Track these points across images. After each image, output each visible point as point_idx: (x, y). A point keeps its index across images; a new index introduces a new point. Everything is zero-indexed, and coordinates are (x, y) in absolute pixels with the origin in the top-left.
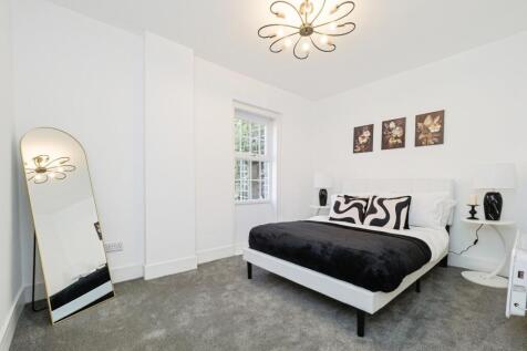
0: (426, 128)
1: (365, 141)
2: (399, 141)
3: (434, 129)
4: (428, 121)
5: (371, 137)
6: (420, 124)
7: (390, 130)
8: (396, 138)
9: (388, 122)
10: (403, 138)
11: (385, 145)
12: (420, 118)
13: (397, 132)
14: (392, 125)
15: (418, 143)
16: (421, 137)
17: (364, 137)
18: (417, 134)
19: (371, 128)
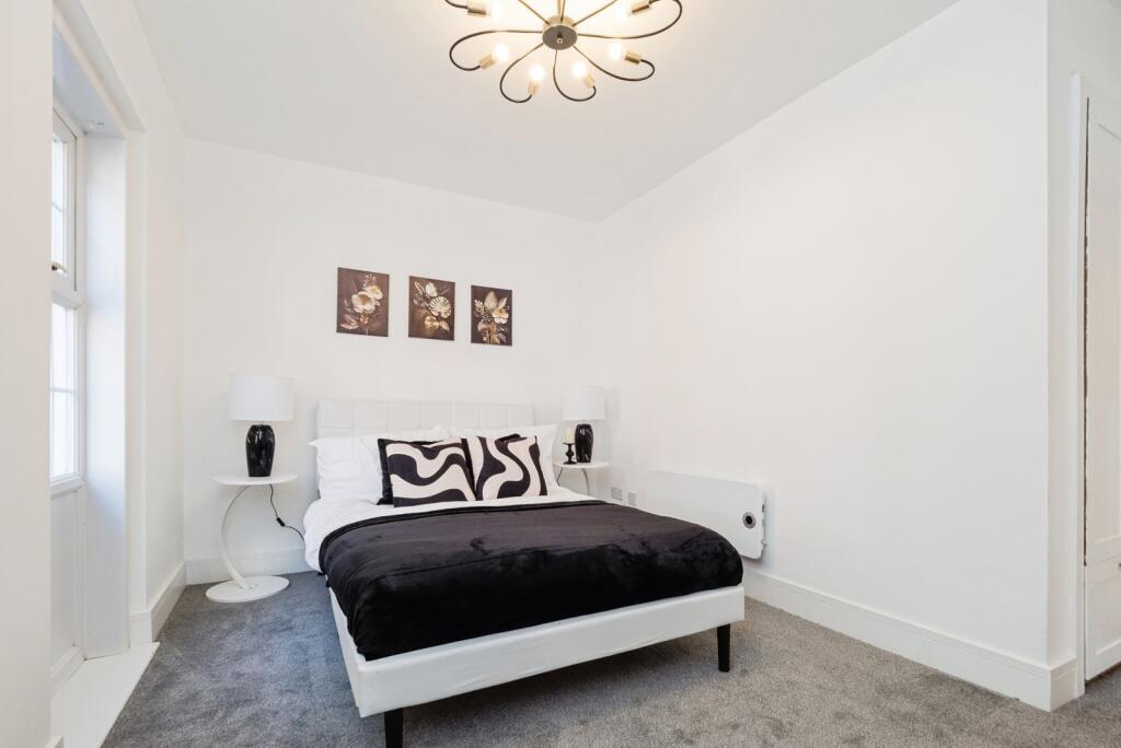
0: (489, 313)
1: (370, 307)
2: (445, 326)
3: (500, 318)
4: (490, 302)
5: (384, 302)
6: (479, 304)
7: (428, 299)
8: (439, 318)
9: (425, 281)
10: (451, 320)
11: (416, 330)
12: (479, 293)
13: (439, 306)
14: (430, 290)
15: (477, 337)
16: (481, 326)
17: (365, 299)
18: (475, 320)
19: (383, 281)
